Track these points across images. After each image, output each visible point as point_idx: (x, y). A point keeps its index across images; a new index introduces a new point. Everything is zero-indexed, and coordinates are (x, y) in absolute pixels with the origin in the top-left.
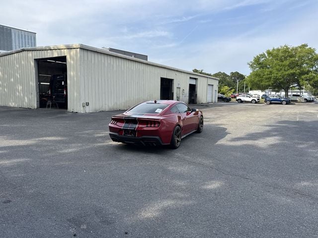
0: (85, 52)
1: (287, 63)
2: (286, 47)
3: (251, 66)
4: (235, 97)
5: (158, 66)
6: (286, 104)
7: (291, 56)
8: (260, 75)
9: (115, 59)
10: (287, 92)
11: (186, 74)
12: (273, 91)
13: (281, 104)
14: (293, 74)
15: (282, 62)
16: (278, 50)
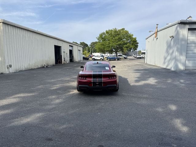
0: (7, 26)
1: (117, 38)
2: (116, 29)
3: (98, 39)
4: (91, 57)
5: (52, 38)
6: (118, 60)
7: (119, 35)
8: (104, 45)
9: (26, 32)
10: (116, 53)
11: (67, 43)
12: (109, 53)
13: (115, 60)
14: (120, 44)
15: (114, 37)
16: (112, 30)
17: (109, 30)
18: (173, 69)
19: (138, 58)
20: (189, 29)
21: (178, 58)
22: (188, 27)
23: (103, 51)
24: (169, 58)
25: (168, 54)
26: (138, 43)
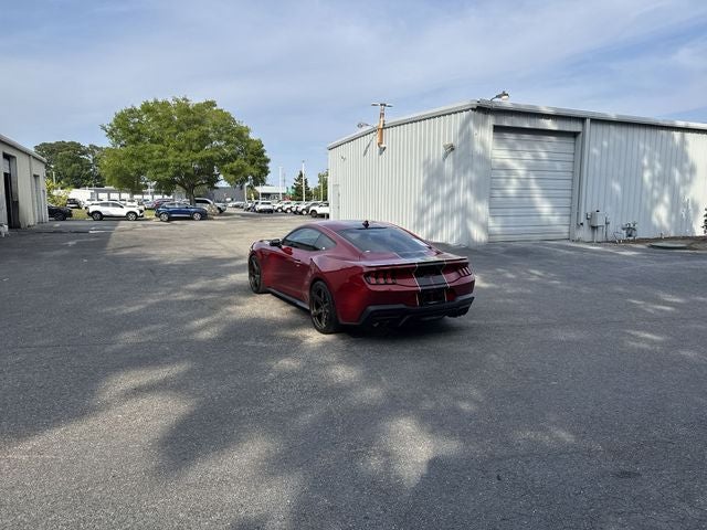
2: (186, 100)
3: (111, 133)
6: (202, 220)
10: (191, 192)
15: (183, 131)
17: (156, 102)
18: (453, 242)
19: (261, 211)
20: (497, 129)
21: (472, 209)
22: (491, 121)
23: (131, 184)
24: (437, 209)
25: (435, 199)
26: (268, 161)
